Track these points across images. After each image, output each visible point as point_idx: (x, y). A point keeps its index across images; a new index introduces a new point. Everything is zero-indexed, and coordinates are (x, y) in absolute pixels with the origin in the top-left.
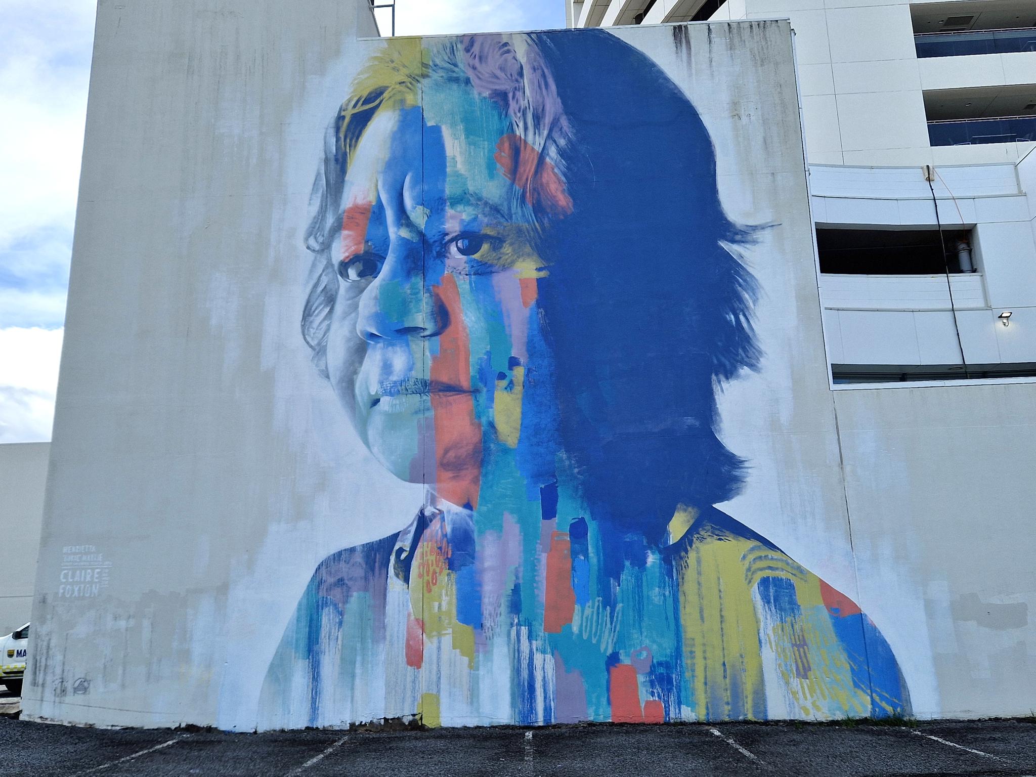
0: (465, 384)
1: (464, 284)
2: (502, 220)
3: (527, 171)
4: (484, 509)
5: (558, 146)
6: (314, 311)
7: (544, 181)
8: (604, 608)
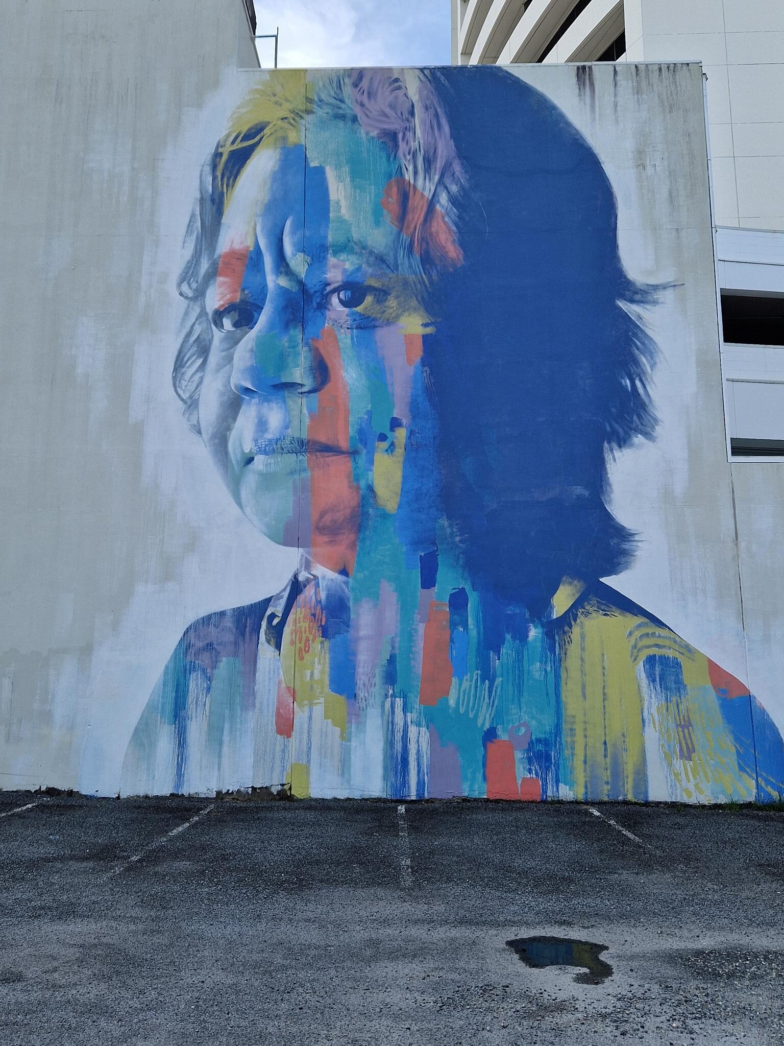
0: (344, 444)
1: (345, 338)
2: (388, 271)
3: (416, 219)
4: (360, 576)
5: (449, 192)
6: (186, 363)
7: (433, 230)
8: (483, 682)
